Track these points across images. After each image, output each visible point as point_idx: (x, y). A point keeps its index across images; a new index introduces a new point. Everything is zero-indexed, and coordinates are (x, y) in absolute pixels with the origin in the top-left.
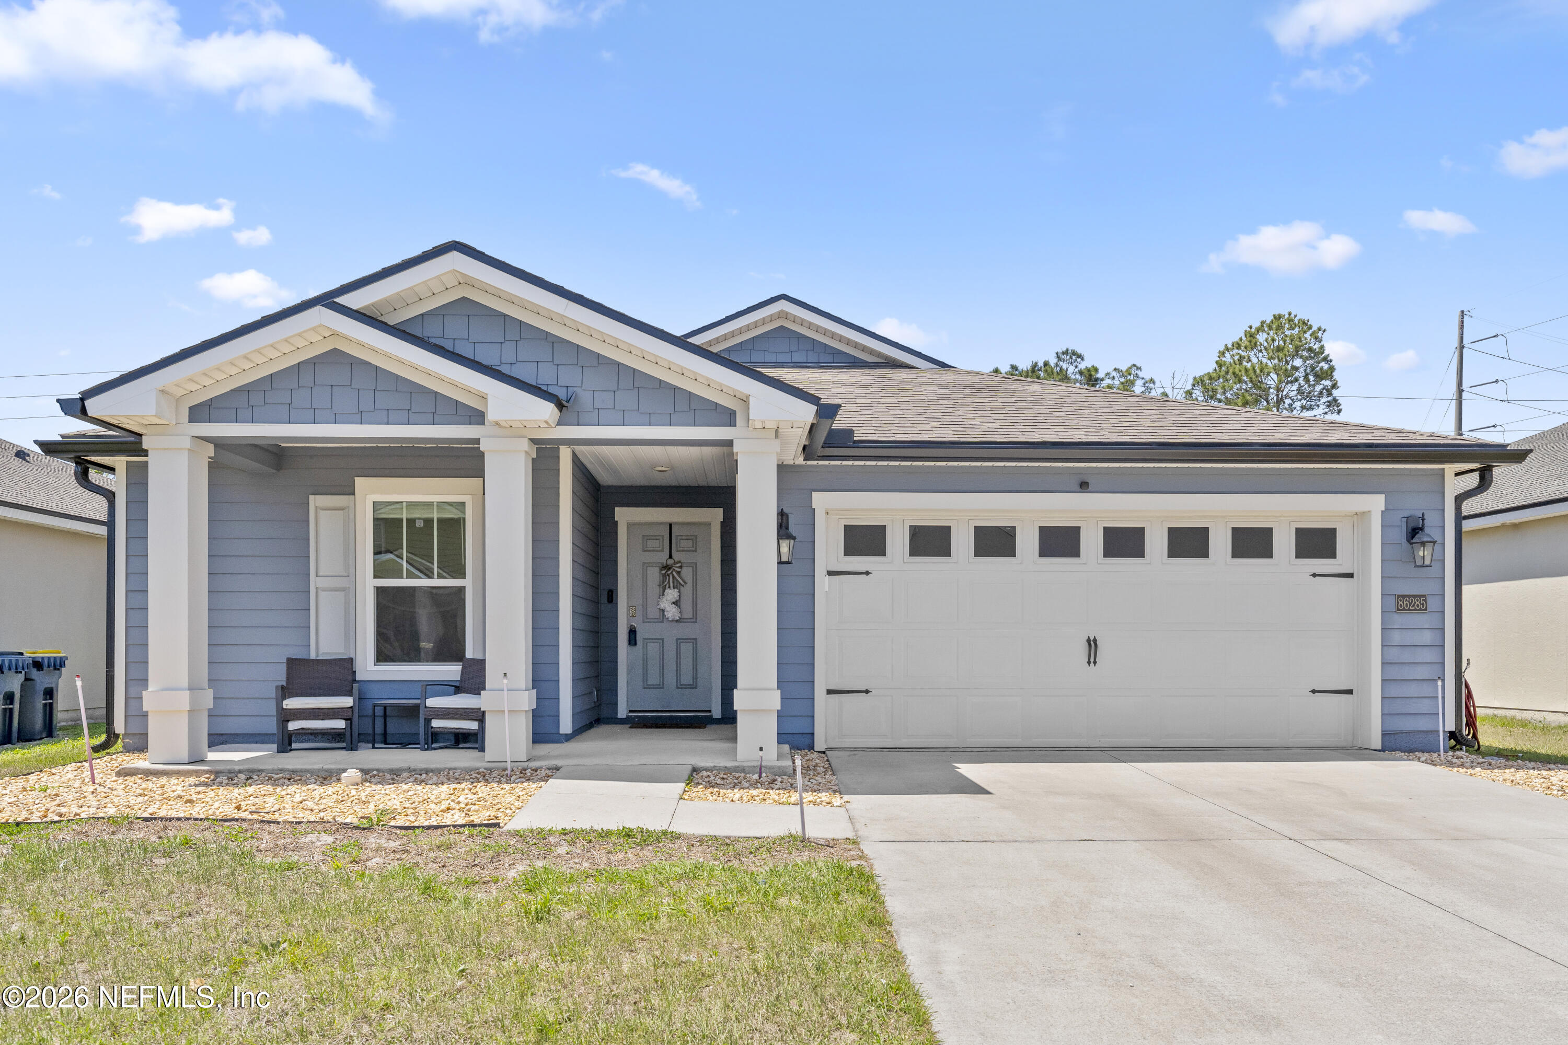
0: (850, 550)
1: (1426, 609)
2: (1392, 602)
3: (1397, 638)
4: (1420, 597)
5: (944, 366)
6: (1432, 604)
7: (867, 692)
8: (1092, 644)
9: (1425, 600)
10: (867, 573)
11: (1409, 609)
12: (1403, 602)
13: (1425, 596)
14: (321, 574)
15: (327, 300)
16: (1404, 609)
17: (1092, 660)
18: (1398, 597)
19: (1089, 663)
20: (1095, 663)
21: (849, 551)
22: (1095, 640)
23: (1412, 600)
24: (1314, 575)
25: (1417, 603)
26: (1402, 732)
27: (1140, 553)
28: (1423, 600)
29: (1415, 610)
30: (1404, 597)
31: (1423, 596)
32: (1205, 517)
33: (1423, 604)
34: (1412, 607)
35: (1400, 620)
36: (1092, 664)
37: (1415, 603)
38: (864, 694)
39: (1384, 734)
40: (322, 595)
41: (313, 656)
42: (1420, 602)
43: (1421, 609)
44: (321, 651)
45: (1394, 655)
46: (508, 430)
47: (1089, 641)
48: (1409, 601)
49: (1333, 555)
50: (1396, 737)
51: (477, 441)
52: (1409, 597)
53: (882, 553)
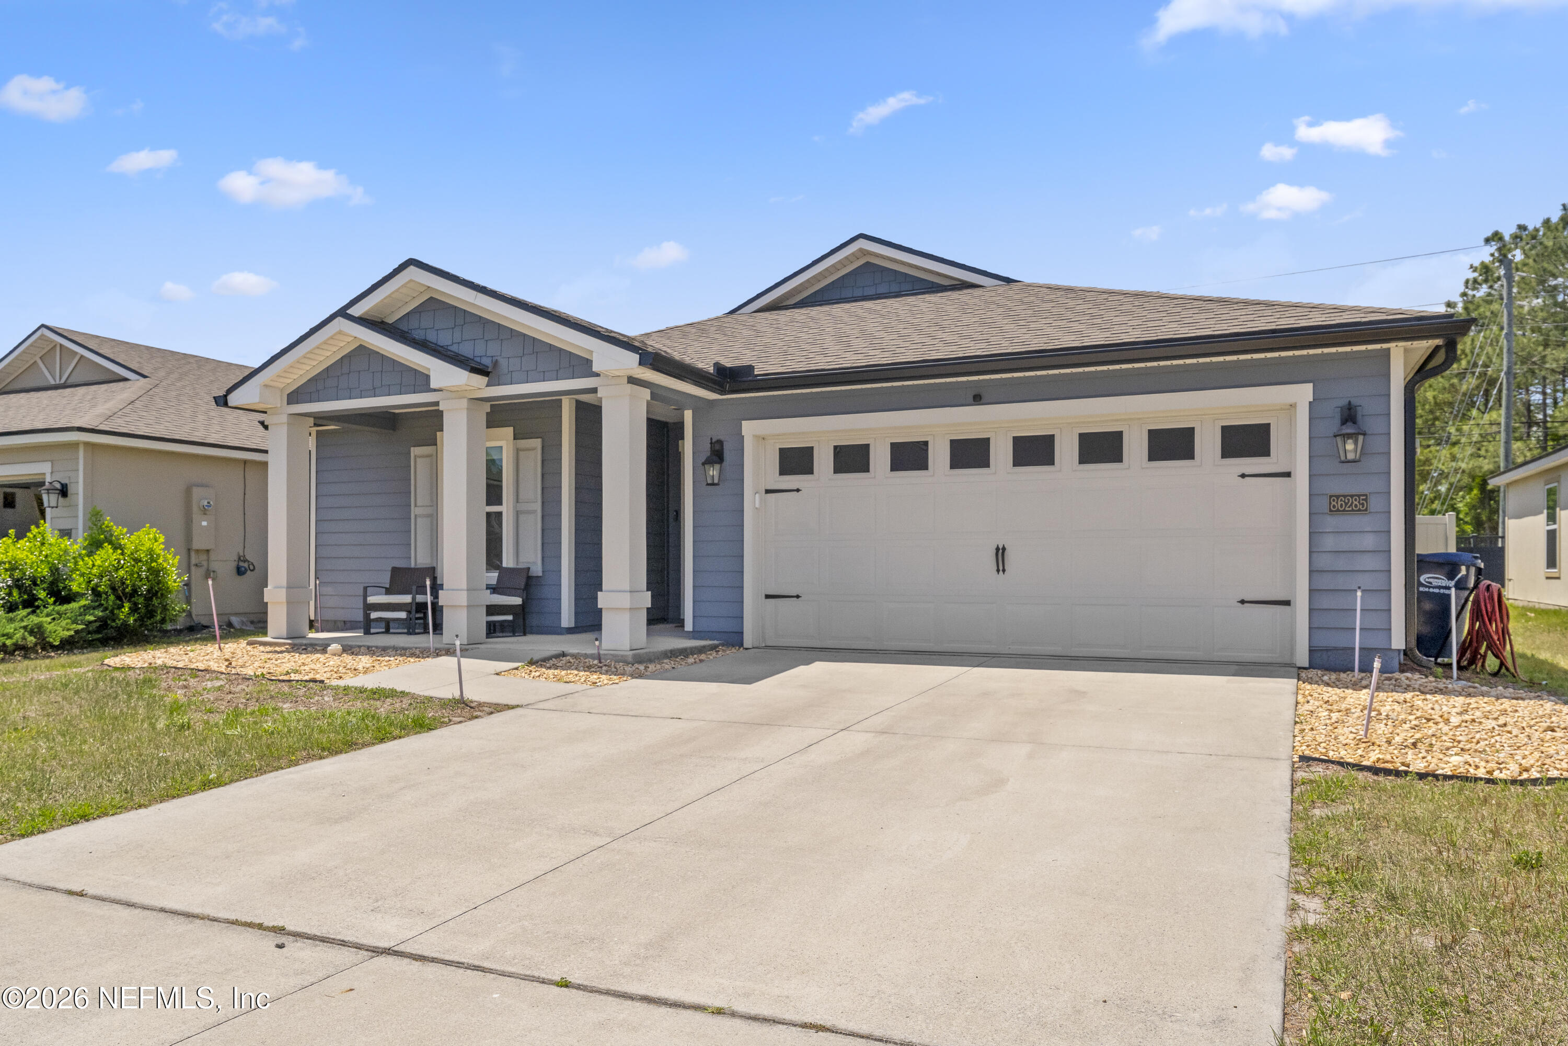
0: (785, 470)
1: (1366, 510)
2: (1324, 504)
3: (1329, 542)
4: (1359, 496)
5: (1008, 281)
6: (1375, 504)
7: (798, 597)
8: (1000, 553)
9: (1366, 500)
10: (798, 490)
11: (1344, 510)
12: (1337, 503)
13: (1366, 495)
14: (418, 505)
15: (342, 313)
16: (1338, 510)
17: (1001, 568)
18: (1331, 497)
19: (998, 571)
20: (1004, 571)
21: (783, 472)
22: (1004, 549)
23: (1348, 500)
24: (1243, 476)
25: (1355, 503)
26: (1336, 649)
27: (1050, 461)
28: (1363, 500)
29: (1353, 510)
30: (1338, 497)
31: (1363, 495)
32: (1117, 420)
33: (1363, 504)
34: (1349, 507)
35: (1332, 522)
36: (1001, 572)
37: (1352, 502)
38: (795, 599)
39: (1312, 651)
40: (419, 520)
41: (413, 566)
42: (1359, 502)
43: (1360, 510)
44: (419, 561)
45: (1324, 561)
46: (455, 393)
47: (998, 549)
48: (1344, 502)
49: (1267, 453)
50: (1329, 653)
51: (437, 404)
52: (1345, 496)
53: (810, 471)
